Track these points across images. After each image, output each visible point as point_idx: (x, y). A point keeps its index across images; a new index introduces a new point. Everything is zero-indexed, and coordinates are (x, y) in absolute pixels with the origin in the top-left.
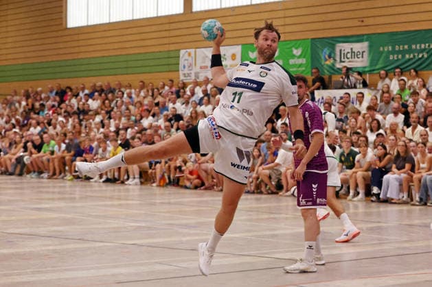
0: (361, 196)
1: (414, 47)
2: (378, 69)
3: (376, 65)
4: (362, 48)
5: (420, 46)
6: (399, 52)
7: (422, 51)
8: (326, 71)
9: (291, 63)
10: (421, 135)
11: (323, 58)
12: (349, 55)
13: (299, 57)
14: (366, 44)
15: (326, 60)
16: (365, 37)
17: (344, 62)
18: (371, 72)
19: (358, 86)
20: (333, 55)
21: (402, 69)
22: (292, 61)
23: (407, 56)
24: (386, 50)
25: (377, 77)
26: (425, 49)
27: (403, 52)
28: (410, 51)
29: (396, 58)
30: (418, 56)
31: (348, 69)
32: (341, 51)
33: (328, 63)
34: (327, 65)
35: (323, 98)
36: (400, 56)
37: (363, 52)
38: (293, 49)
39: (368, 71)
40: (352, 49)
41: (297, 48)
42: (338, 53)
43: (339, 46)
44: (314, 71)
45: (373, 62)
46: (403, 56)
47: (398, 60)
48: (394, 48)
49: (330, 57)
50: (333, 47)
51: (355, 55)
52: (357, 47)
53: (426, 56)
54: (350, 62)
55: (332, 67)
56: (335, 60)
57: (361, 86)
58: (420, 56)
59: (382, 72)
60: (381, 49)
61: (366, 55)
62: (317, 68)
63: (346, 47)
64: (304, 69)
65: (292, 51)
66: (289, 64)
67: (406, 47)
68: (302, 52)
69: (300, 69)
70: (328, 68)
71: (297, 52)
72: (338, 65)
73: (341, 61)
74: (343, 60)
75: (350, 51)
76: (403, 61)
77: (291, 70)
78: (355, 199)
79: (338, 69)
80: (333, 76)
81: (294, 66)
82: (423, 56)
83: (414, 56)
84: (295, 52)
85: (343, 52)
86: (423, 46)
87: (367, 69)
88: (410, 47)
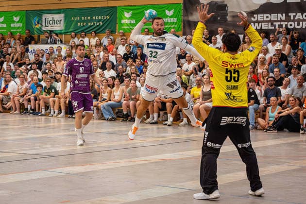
0: (63, 114)
1: (94, 18)
2: (70, 32)
3: (69, 29)
4: (60, 18)
5: (98, 18)
6: (84, 21)
7: (99, 21)
8: (35, 32)
9: (12, 26)
10: (100, 74)
11: (34, 23)
12: (51, 22)
13: (18, 22)
14: (62, 15)
15: (36, 25)
16: (62, 11)
17: (48, 26)
18: (65, 33)
19: (58, 43)
20: (40, 22)
21: (86, 32)
22: (12, 25)
23: (89, 24)
24: (76, 19)
25: (70, 37)
26: (101, 20)
27: (87, 21)
28: (91, 21)
29: (82, 25)
30: (97, 24)
31: (51, 31)
32: (46, 19)
33: (37, 26)
34: (37, 28)
35: (34, 50)
36: (85, 24)
37: (60, 20)
38: (14, 17)
39: (63, 33)
40: (53, 18)
41: (16, 17)
42: (44, 21)
43: (45, 16)
44: (27, 31)
45: (67, 27)
46: (87, 24)
47: (84, 26)
48: (81, 18)
49: (38, 23)
50: (40, 16)
51: (55, 22)
52: (57, 17)
53: (101, 24)
54: (51, 26)
55: (40, 30)
56: (42, 25)
57: (60, 42)
58: (98, 24)
59: (73, 34)
60: (73, 19)
61: (62, 22)
62: (29, 30)
63: (49, 17)
64: (21, 30)
65: (13, 18)
66: (10, 27)
67: (89, 18)
68: (20, 19)
69: (18, 30)
70: (37, 30)
71: (16, 19)
72: (44, 29)
73: (46, 26)
74: (47, 25)
75: (52, 19)
76: (87, 27)
77: (12, 30)
78: (59, 116)
79: (44, 31)
80: (41, 35)
81: (14, 28)
82: (100, 24)
83: (94, 24)
84: (15, 19)
85: (47, 20)
86: (100, 18)
87: (63, 32)
88: (91, 18)
